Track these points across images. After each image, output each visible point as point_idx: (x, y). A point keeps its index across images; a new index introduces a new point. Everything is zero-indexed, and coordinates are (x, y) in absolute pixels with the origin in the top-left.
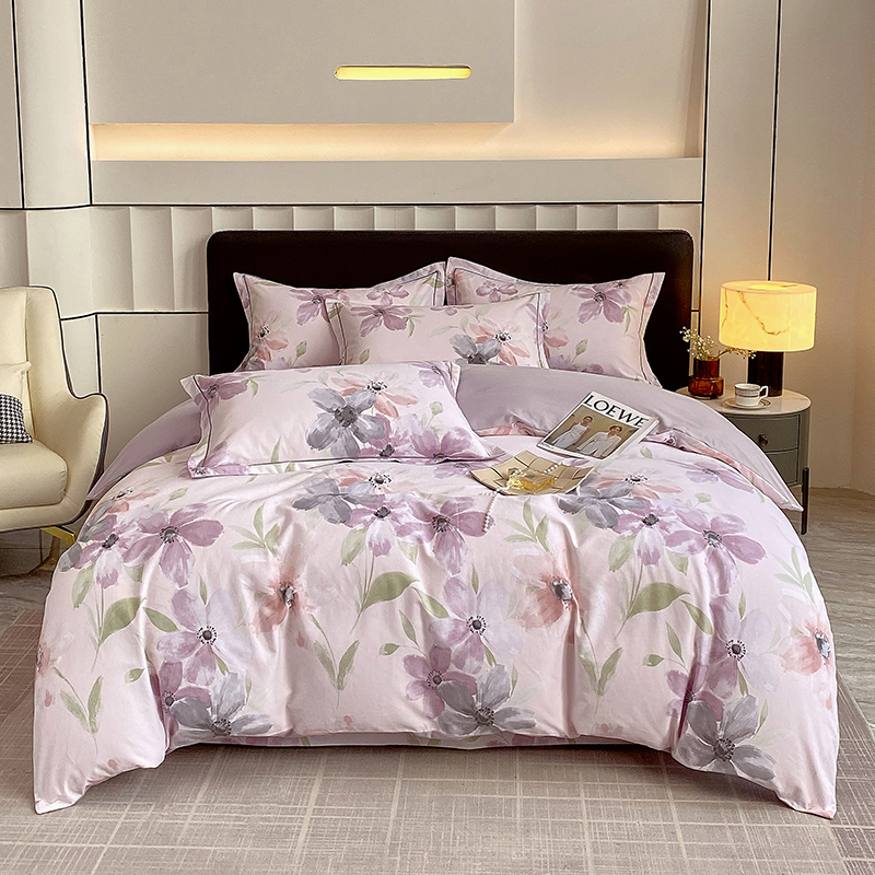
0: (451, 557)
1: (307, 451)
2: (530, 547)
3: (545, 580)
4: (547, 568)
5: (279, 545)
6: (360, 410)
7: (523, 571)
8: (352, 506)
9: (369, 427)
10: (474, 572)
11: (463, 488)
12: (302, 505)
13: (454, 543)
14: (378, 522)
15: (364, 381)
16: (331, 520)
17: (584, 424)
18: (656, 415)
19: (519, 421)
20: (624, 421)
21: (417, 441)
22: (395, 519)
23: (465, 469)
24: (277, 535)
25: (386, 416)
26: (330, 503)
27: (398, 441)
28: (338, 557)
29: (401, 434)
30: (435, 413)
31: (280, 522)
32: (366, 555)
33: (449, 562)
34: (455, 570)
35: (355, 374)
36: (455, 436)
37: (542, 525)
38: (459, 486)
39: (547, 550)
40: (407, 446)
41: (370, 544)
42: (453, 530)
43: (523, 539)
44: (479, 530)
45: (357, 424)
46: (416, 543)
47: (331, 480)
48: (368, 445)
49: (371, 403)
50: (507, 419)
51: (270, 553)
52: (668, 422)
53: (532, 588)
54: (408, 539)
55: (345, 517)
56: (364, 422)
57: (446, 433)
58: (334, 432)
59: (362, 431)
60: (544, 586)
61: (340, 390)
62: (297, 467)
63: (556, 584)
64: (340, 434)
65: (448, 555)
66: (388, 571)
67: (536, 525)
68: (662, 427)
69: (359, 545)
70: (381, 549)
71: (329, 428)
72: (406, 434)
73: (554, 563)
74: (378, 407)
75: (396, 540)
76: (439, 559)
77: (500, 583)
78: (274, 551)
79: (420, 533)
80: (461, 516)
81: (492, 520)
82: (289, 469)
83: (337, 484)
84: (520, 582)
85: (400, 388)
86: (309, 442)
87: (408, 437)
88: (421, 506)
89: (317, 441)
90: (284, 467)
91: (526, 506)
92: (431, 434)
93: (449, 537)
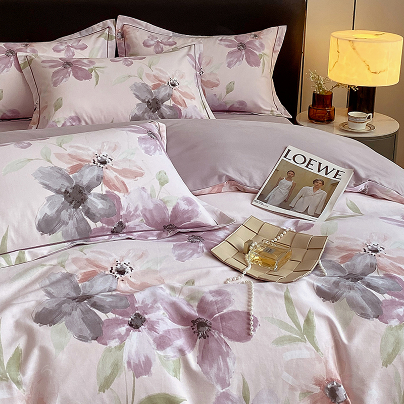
0: (219, 369)
1: (37, 237)
2: (300, 349)
3: (318, 383)
4: (319, 371)
5: (24, 374)
6: (89, 188)
7: (296, 376)
8: (103, 316)
9: (100, 206)
10: (244, 383)
11: (208, 273)
12: (45, 317)
13: (221, 353)
14: (134, 334)
15: (88, 155)
16: (82, 338)
17: (289, 178)
18: (351, 167)
19: (230, 180)
20: (323, 173)
21: (148, 215)
22: (152, 328)
23: (201, 245)
24: (20, 361)
25: (116, 192)
26: (77, 314)
27: (129, 217)
28: (94, 382)
29: (132, 209)
30: (162, 184)
31: (22, 343)
32: (126, 377)
33: (217, 376)
34: (224, 383)
35: (78, 148)
36: (183, 206)
37: (308, 321)
38: (205, 271)
39: (317, 349)
40: (137, 221)
41: (129, 363)
42: (216, 336)
43: (292, 340)
44: (245, 335)
45: (88, 204)
46: (178, 355)
47: (69, 276)
48: (99, 224)
49: (100, 179)
50: (220, 178)
51: (14, 386)
52: (362, 174)
53: (306, 393)
54: (170, 352)
55: (97, 332)
56: (95, 201)
57: (174, 204)
58: (65, 215)
59: (93, 210)
60: (317, 390)
61: (65, 166)
62: (28, 256)
63: (329, 386)
64: (71, 217)
65: (215, 366)
66: (150, 394)
67: (302, 321)
68: (358, 179)
69: (116, 367)
70: (142, 368)
71: (59, 212)
72: (136, 209)
73: (326, 363)
74: (107, 183)
75: (157, 355)
76: (206, 373)
77: (272, 392)
78: (19, 383)
79: (181, 342)
80: (222, 318)
81: (256, 320)
82: (20, 260)
83: (77, 280)
84: (292, 389)
85: (125, 160)
86: (40, 228)
87: (139, 212)
88: (175, 307)
89: (47, 226)
90: (13, 257)
91: (287, 299)
92: (160, 207)
93: (213, 345)
